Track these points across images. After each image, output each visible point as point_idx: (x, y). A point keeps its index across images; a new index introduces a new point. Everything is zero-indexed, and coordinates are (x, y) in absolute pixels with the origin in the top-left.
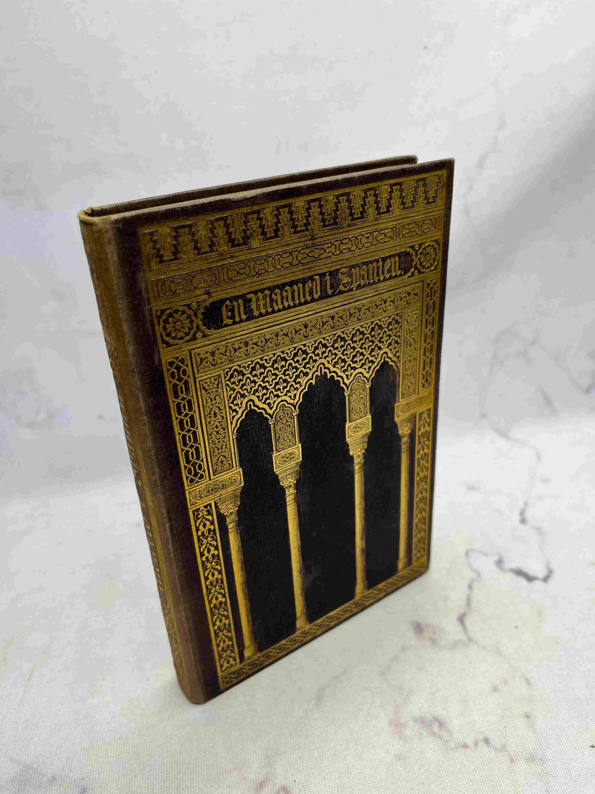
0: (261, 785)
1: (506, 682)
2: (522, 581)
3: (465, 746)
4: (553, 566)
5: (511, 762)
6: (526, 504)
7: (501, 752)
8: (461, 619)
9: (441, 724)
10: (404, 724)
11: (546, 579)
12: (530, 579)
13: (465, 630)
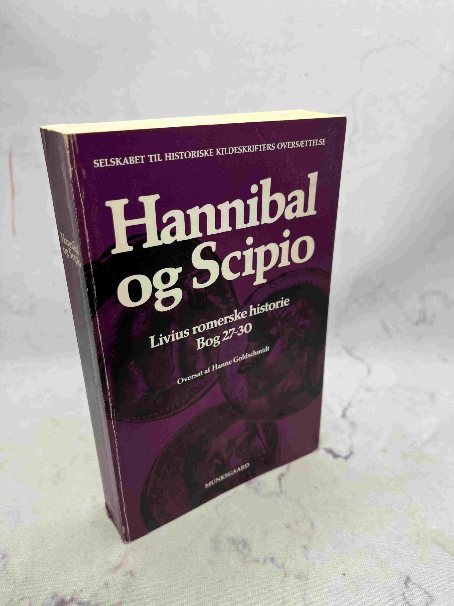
0: (117, 568)
1: (297, 523)
2: (330, 457)
3: (257, 561)
4: (355, 450)
5: (285, 576)
6: (350, 405)
7: (280, 568)
8: (280, 478)
9: (245, 544)
10: (221, 542)
11: (346, 458)
12: (335, 456)
13: (280, 485)
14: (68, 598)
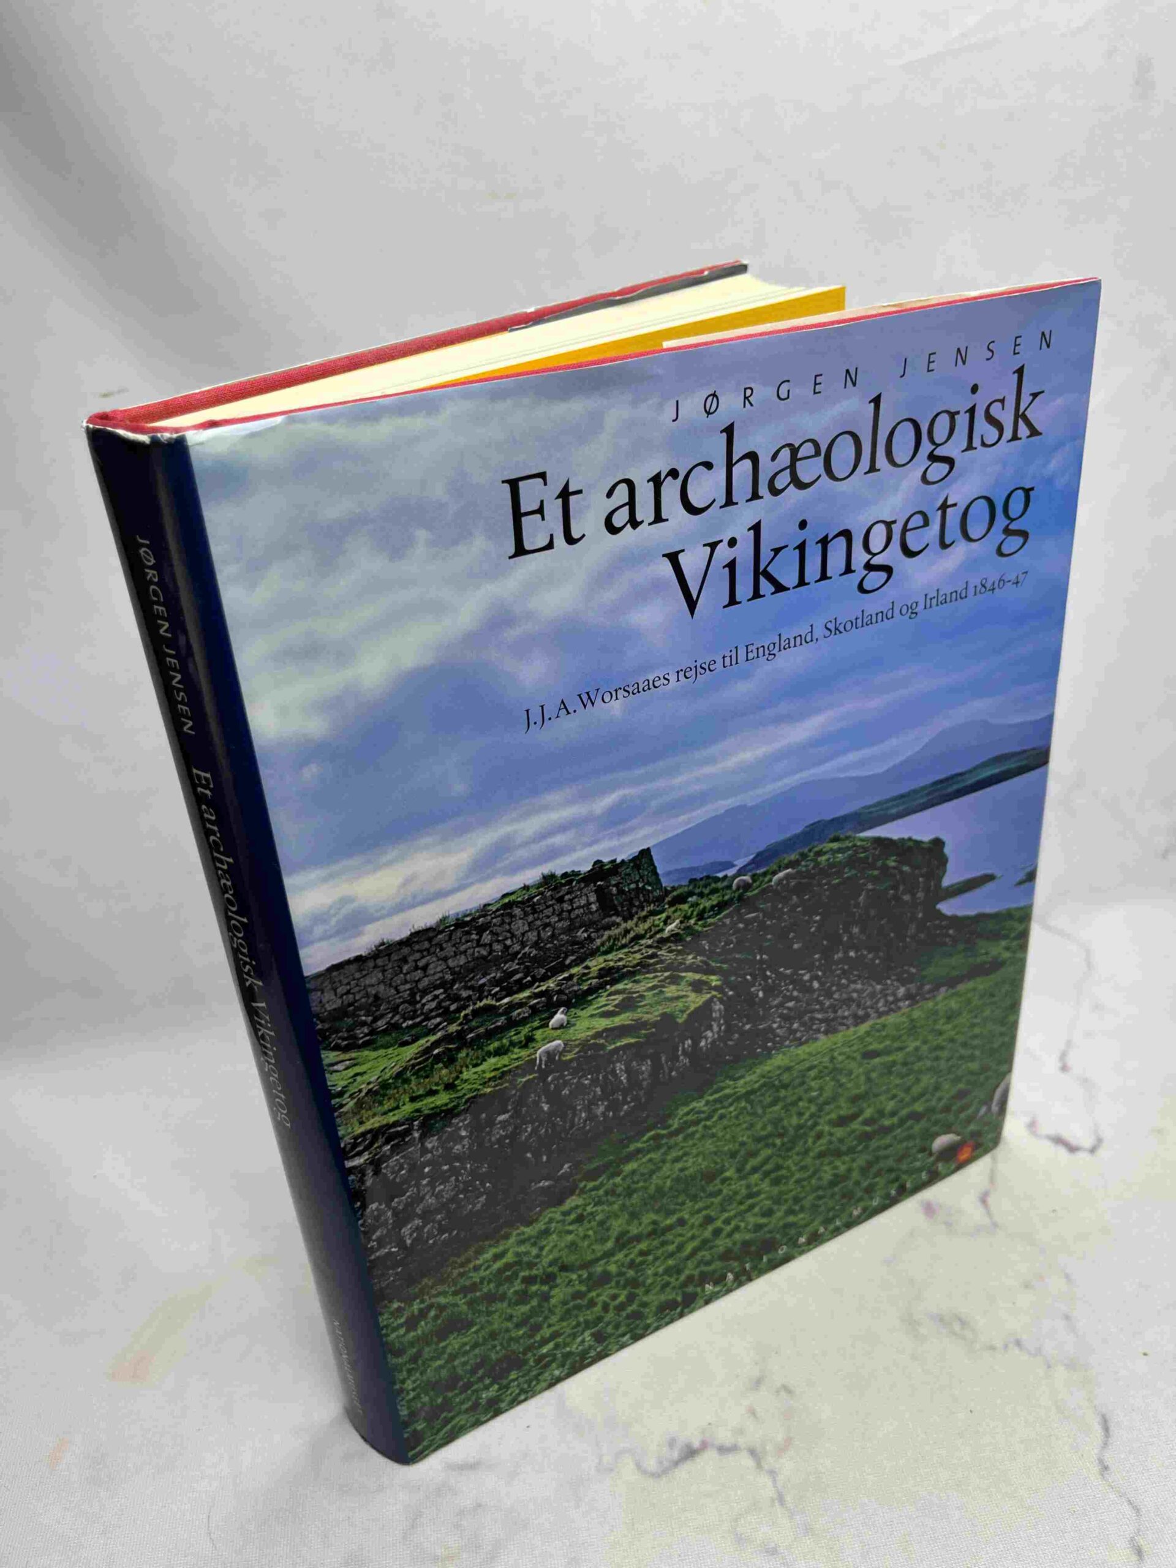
0: (758, 1383)
1: (1041, 1278)
2: (1063, 1152)
3: (993, 1348)
4: (1103, 1132)
5: (1048, 1368)
6: (1069, 1043)
7: (1035, 1356)
8: (984, 1200)
9: (963, 1323)
10: (919, 1322)
11: (1093, 1150)
12: (1072, 1149)
13: (989, 1213)
14: (696, 1444)
